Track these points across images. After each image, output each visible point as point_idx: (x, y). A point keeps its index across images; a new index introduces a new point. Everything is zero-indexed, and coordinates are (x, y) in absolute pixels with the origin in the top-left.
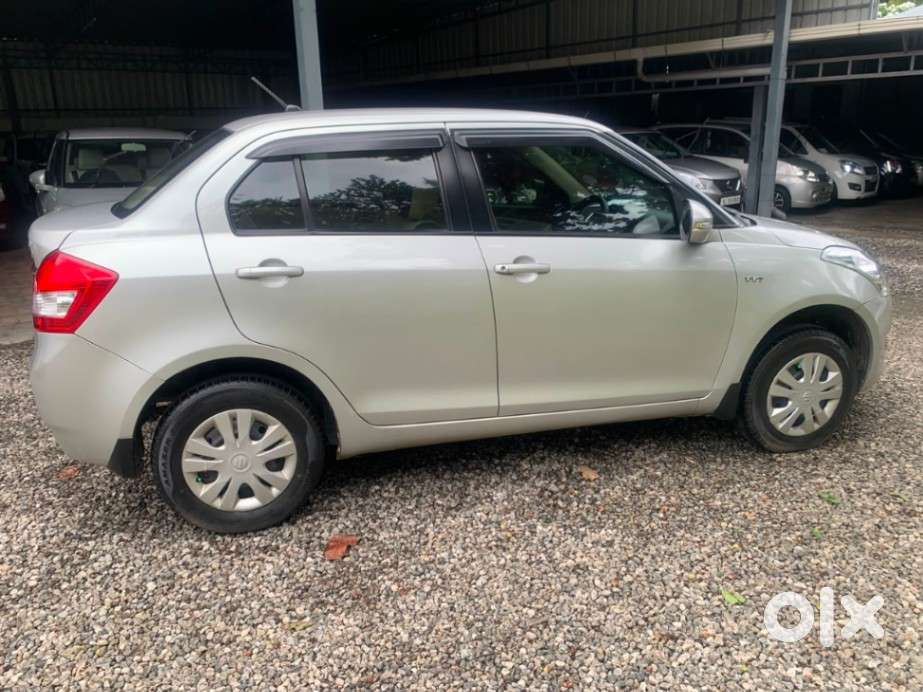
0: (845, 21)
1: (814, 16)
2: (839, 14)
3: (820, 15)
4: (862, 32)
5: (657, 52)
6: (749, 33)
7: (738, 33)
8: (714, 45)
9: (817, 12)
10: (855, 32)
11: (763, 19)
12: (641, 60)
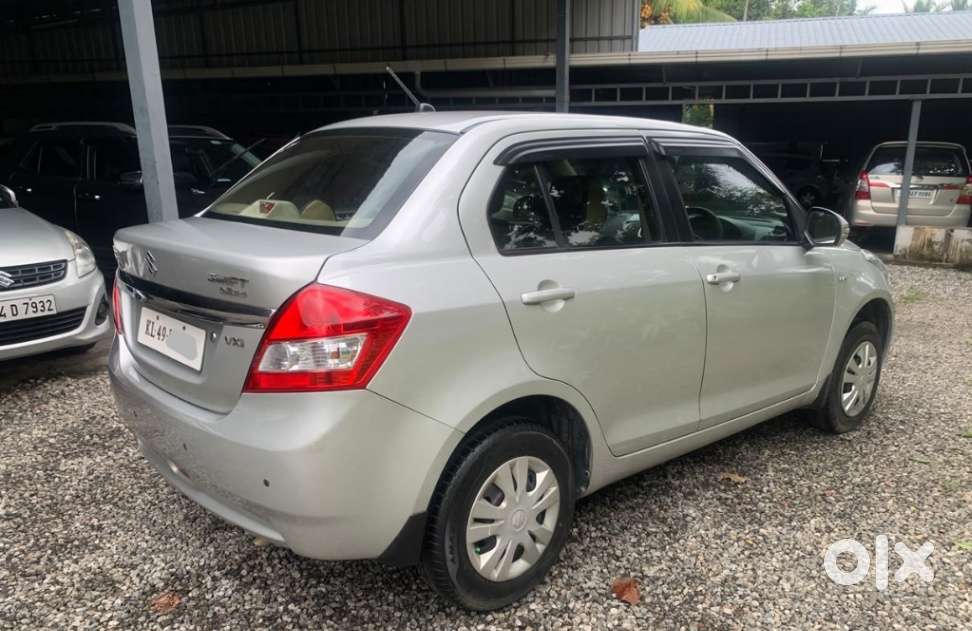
0: (611, 50)
1: (583, 43)
2: (605, 44)
3: (588, 42)
4: (632, 62)
5: (436, 65)
6: (524, 55)
7: (514, 54)
8: (496, 63)
9: (586, 39)
10: (627, 62)
11: (536, 41)
12: (418, 73)
